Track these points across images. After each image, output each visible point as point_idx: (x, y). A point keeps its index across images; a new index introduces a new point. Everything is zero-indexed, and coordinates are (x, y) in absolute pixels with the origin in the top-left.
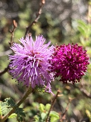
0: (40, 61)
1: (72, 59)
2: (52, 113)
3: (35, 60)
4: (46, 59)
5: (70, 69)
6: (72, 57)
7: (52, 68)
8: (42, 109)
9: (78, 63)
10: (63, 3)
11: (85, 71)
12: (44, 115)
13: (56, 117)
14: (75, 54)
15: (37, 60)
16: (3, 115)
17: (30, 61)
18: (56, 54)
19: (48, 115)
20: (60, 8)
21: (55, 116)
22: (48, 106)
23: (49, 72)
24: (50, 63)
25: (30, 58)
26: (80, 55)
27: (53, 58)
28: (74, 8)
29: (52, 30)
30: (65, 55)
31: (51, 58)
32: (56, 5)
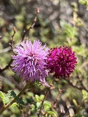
0: (38, 60)
1: (63, 59)
2: (45, 102)
3: (33, 60)
4: (42, 59)
5: (62, 67)
6: (64, 57)
7: (47, 66)
8: (37, 99)
9: (68, 62)
10: (53, 6)
11: (73, 69)
12: (38, 104)
13: (49, 106)
14: (66, 55)
15: (35, 59)
16: (6, 104)
17: (30, 60)
18: (50, 55)
19: (42, 104)
20: (50, 10)
21: (48, 104)
22: (42, 96)
23: (45, 69)
24: (45, 62)
25: (30, 58)
26: (70, 56)
27: (48, 58)
28: (62, 10)
29: (43, 30)
30: (58, 55)
31: (46, 58)
32: (47, 7)
